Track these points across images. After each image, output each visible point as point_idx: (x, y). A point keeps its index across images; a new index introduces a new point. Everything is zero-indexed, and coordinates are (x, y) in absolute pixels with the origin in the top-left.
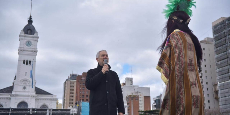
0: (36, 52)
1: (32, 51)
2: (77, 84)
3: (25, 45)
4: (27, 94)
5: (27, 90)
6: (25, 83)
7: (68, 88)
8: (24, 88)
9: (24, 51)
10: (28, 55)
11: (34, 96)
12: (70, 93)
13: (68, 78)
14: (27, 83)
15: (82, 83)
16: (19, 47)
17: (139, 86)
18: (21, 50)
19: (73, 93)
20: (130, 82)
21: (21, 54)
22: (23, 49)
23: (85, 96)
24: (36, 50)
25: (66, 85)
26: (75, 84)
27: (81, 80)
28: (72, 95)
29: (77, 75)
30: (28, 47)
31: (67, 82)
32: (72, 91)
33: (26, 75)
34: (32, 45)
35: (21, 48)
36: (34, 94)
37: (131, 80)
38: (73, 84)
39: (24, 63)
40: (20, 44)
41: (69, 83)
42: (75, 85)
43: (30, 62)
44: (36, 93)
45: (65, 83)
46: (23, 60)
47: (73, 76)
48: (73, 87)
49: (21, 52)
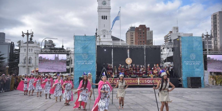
0: (110, 9)
1: (107, 9)
2: (135, 34)
3: (102, 4)
4: (107, 40)
5: (106, 37)
6: (105, 33)
7: (129, 37)
8: (104, 36)
9: (102, 9)
10: (104, 12)
11: (111, 42)
12: (131, 41)
13: (128, 30)
14: (106, 32)
15: (139, 33)
16: (98, 6)
17: (184, 33)
18: (100, 8)
19: (133, 41)
20: (176, 30)
21: (100, 11)
22: (100, 7)
23: (142, 42)
24: (110, 7)
25: (128, 35)
26: (134, 33)
27: (139, 30)
28: (132, 42)
29: (135, 27)
30: (104, 6)
31: (128, 33)
32: (132, 39)
33: (104, 27)
34: (107, 4)
35: (99, 7)
36: (111, 40)
37: (177, 29)
38: (133, 34)
39: (102, 18)
40: (99, 4)
41: (130, 33)
42: (134, 35)
43: (106, 17)
44: (113, 40)
45: (127, 33)
46: (101, 16)
47: (132, 29)
48: (133, 36)
49: (100, 10)
